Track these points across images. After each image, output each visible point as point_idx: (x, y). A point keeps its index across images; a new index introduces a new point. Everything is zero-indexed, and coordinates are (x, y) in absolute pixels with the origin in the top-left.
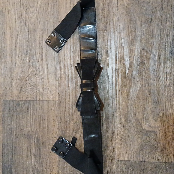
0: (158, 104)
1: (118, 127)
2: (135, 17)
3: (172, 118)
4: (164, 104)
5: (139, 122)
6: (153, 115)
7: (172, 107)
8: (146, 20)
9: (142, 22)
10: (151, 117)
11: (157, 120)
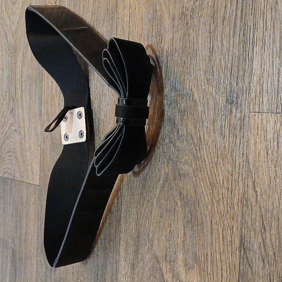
0: (196, 227)
1: (122, 263)
2: (161, 9)
3: (223, 272)
4: (209, 231)
5: (158, 262)
6: (186, 252)
7: (225, 243)
8: (183, 13)
9: (174, 19)
10: (180, 256)
11: (193, 267)
